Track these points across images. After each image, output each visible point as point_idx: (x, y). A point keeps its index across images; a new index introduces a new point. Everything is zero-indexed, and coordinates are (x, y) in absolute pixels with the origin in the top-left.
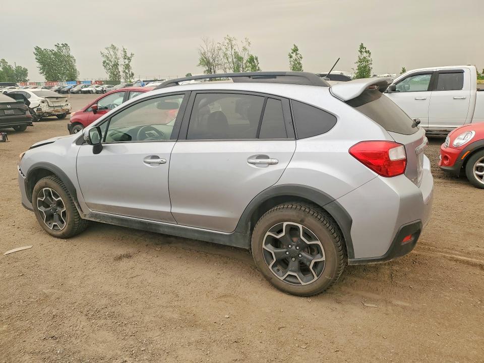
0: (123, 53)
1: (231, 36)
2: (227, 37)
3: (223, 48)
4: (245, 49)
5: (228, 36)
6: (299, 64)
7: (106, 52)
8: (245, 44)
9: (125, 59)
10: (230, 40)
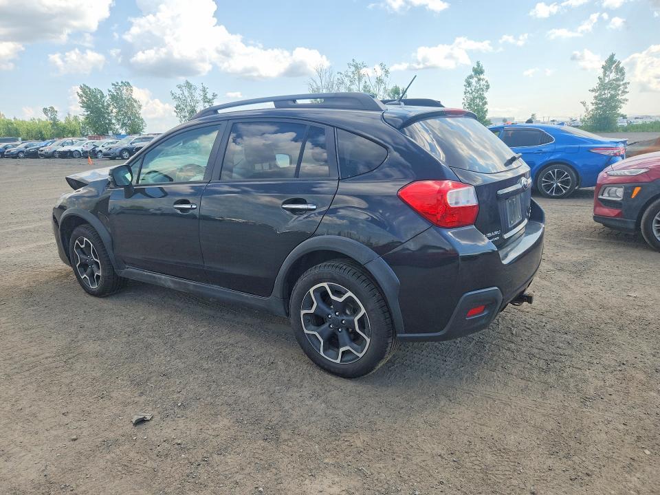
0: (202, 93)
1: (359, 61)
2: (352, 63)
3: (347, 81)
4: (379, 81)
5: (353, 60)
6: (482, 98)
7: (178, 92)
8: (380, 72)
9: (205, 102)
10: (356, 67)
